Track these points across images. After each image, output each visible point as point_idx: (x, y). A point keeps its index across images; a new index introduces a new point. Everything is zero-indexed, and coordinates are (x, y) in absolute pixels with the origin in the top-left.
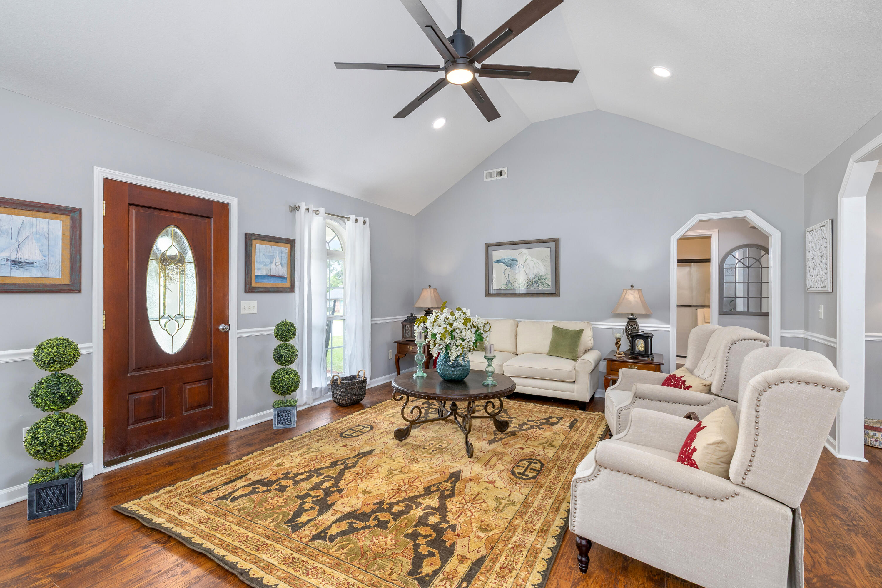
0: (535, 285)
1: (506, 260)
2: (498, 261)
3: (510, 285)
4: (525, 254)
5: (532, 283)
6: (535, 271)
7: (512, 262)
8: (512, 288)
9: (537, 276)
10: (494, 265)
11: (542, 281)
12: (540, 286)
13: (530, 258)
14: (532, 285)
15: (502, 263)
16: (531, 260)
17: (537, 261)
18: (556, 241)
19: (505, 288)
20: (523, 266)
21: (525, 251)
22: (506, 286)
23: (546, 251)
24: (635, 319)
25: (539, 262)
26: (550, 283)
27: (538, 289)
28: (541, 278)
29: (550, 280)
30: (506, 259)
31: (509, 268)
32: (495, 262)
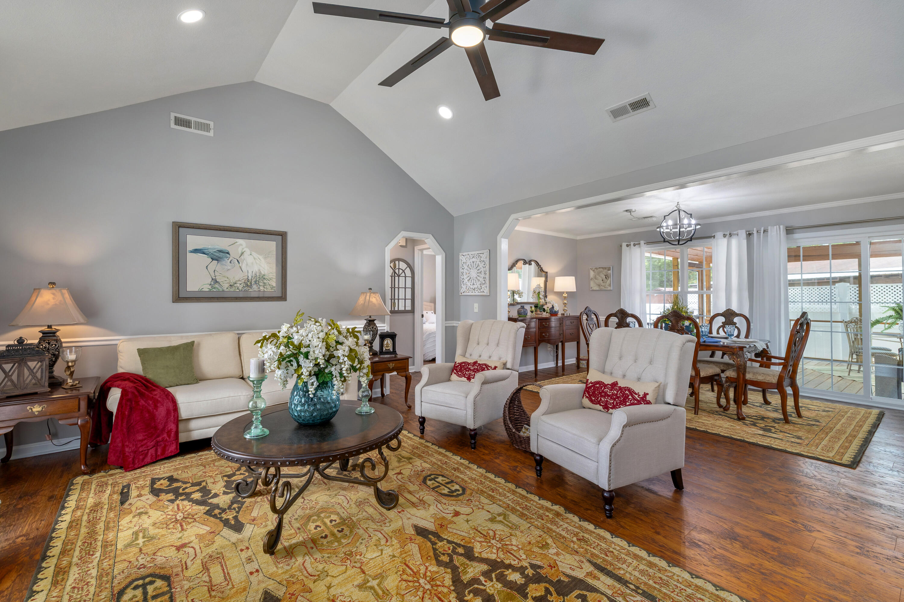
0: (255, 287)
1: (210, 251)
2: (196, 251)
3: (217, 286)
4: (241, 245)
5: (251, 283)
6: (256, 269)
7: (221, 254)
8: (221, 290)
9: (258, 274)
10: (190, 256)
11: (265, 281)
12: (262, 288)
13: (248, 251)
14: (251, 286)
15: (204, 253)
16: (249, 253)
17: (258, 256)
18: (283, 235)
19: (208, 290)
20: (238, 261)
21: (240, 241)
22: (210, 287)
23: (271, 246)
24: (374, 320)
25: (261, 257)
26: (274, 285)
27: (259, 291)
28: (263, 277)
29: (275, 280)
30: (210, 249)
31: (215, 262)
32: (191, 252)
